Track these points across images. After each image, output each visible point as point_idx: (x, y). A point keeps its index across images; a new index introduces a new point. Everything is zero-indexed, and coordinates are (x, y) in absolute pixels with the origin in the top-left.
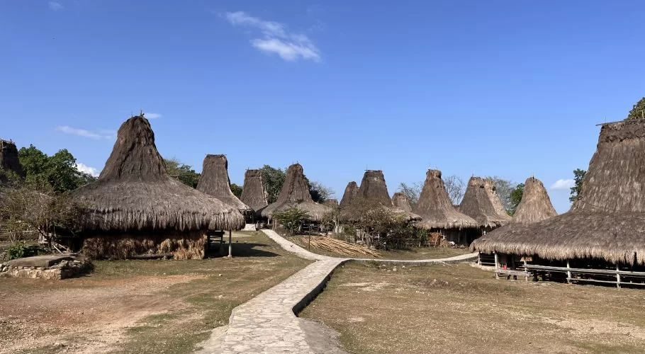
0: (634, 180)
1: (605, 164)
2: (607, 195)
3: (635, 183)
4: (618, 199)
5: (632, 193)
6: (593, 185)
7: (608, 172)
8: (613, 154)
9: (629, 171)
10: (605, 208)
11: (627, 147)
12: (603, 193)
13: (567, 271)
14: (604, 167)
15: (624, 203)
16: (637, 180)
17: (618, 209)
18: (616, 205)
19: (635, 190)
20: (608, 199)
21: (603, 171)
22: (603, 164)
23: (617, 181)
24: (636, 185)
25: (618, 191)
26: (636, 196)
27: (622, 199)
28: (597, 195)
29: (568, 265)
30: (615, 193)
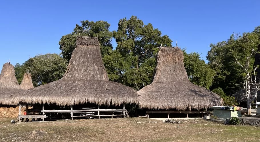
0: (95, 65)
1: (80, 56)
2: (82, 71)
3: (95, 66)
4: (88, 74)
5: (94, 71)
6: (75, 65)
7: (82, 60)
8: (84, 52)
9: (92, 60)
10: (82, 78)
11: (90, 49)
12: (81, 70)
13: (71, 112)
14: (80, 57)
15: (91, 76)
16: (96, 65)
17: (89, 78)
18: (87, 76)
19: (96, 70)
20: (83, 73)
21: (79, 59)
22: (79, 56)
23: (87, 65)
24: (96, 67)
25: (88, 70)
26: (96, 73)
27: (90, 74)
28: (77, 71)
29: (72, 109)
30: (86, 70)
